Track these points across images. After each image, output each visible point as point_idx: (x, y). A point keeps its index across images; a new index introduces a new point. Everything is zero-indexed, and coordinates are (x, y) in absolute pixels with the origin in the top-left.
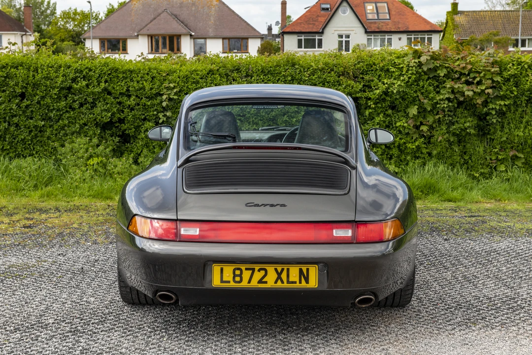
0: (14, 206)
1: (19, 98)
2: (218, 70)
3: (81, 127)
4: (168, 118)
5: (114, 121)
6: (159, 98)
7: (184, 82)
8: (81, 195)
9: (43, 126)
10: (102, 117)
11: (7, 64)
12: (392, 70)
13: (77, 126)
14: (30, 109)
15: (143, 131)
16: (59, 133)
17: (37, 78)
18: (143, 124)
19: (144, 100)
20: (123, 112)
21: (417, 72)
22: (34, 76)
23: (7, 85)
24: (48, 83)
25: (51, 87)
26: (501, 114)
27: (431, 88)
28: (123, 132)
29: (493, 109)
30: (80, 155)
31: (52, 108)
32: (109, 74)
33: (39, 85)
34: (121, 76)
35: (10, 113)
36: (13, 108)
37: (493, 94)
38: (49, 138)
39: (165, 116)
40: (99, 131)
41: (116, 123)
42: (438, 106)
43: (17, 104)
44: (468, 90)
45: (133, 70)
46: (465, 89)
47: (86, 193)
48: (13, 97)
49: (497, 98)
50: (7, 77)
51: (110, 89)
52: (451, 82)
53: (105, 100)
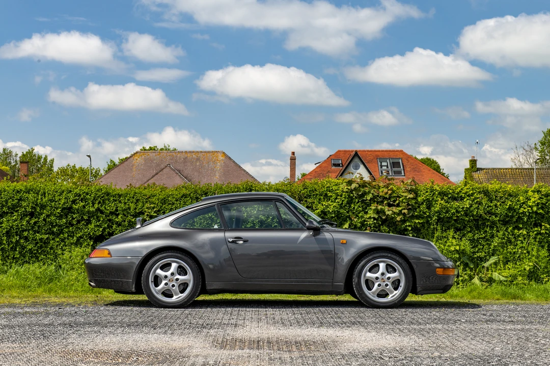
0: (23, 295)
1: (28, 216)
2: (190, 194)
3: (78, 240)
5: (104, 234)
7: (162, 204)
8: (76, 290)
9: (47, 239)
10: (95, 231)
11: (21, 190)
12: (330, 195)
13: (75, 238)
14: (38, 225)
16: (60, 244)
17: (44, 200)
19: (129, 218)
20: (112, 227)
21: (349, 196)
22: (42, 199)
23: (20, 206)
24: (53, 204)
25: (55, 207)
26: (416, 229)
27: (361, 209)
29: (409, 226)
31: (55, 224)
32: (102, 197)
33: (45, 206)
34: (112, 199)
35: (21, 228)
36: (24, 224)
37: (409, 214)
38: (51, 248)
40: (92, 243)
41: (106, 235)
42: (366, 223)
43: (27, 221)
44: (389, 211)
45: (122, 195)
46: (386, 210)
47: (79, 289)
48: (24, 215)
49: (413, 217)
50: (20, 200)
51: (103, 208)
52: (376, 205)
53: (98, 217)
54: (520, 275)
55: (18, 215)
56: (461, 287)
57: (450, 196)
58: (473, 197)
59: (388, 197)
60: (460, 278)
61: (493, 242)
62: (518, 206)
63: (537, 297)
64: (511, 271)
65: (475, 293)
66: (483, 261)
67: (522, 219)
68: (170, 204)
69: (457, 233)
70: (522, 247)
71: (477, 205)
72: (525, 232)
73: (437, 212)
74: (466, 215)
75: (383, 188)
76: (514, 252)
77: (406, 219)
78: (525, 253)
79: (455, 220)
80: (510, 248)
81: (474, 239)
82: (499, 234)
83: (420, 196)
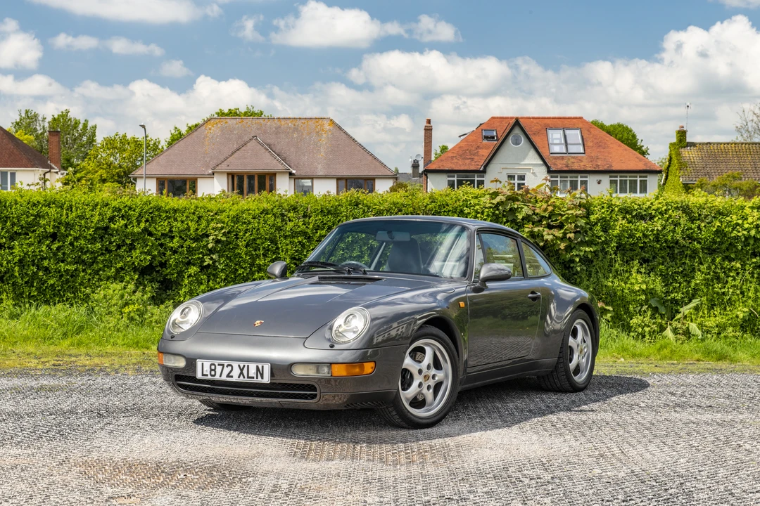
0: (41, 351)
1: (50, 239)
2: (272, 209)
3: (118, 271)
4: (214, 262)
5: (154, 265)
6: (205, 239)
7: (234, 223)
8: (115, 344)
9: (76, 270)
10: (141, 261)
11: (38, 202)
12: (466, 212)
13: (113, 270)
14: (62, 251)
15: (186, 277)
16: (93, 278)
17: (70, 217)
18: (187, 269)
19: (188, 242)
20: (164, 254)
21: (493, 213)
22: (67, 214)
23: (38, 224)
24: (83, 222)
25: (86, 227)
26: (586, 261)
28: (165, 278)
29: (577, 255)
30: (114, 302)
31: (86, 249)
32: (151, 213)
33: (73, 225)
34: (164, 215)
35: (40, 255)
36: (43, 249)
37: (576, 239)
39: (211, 259)
40: (137, 276)
41: (157, 266)
43: (47, 246)
44: (549, 234)
45: (178, 209)
46: (545, 233)
47: (120, 342)
48: (44, 237)
49: (583, 243)
50: (38, 216)
51: (151, 229)
52: (531, 225)
53: (145, 241)
54: (730, 324)
55: (35, 238)
56: (648, 341)
57: (634, 214)
58: (667, 216)
59: (547, 216)
60: (647, 329)
61: (693, 278)
62: (730, 229)
63: (753, 357)
64: (717, 318)
65: (666, 352)
66: (679, 304)
67: (735, 246)
68: (245, 223)
69: (644, 266)
70: (734, 286)
71: (672, 227)
72: (738, 265)
73: (616, 237)
74: (657, 239)
75: (541, 201)
76: (723, 293)
77: (573, 246)
78: (738, 295)
79: (641, 248)
80: (717, 287)
81: (668, 274)
82: (702, 267)
83: (593, 214)
